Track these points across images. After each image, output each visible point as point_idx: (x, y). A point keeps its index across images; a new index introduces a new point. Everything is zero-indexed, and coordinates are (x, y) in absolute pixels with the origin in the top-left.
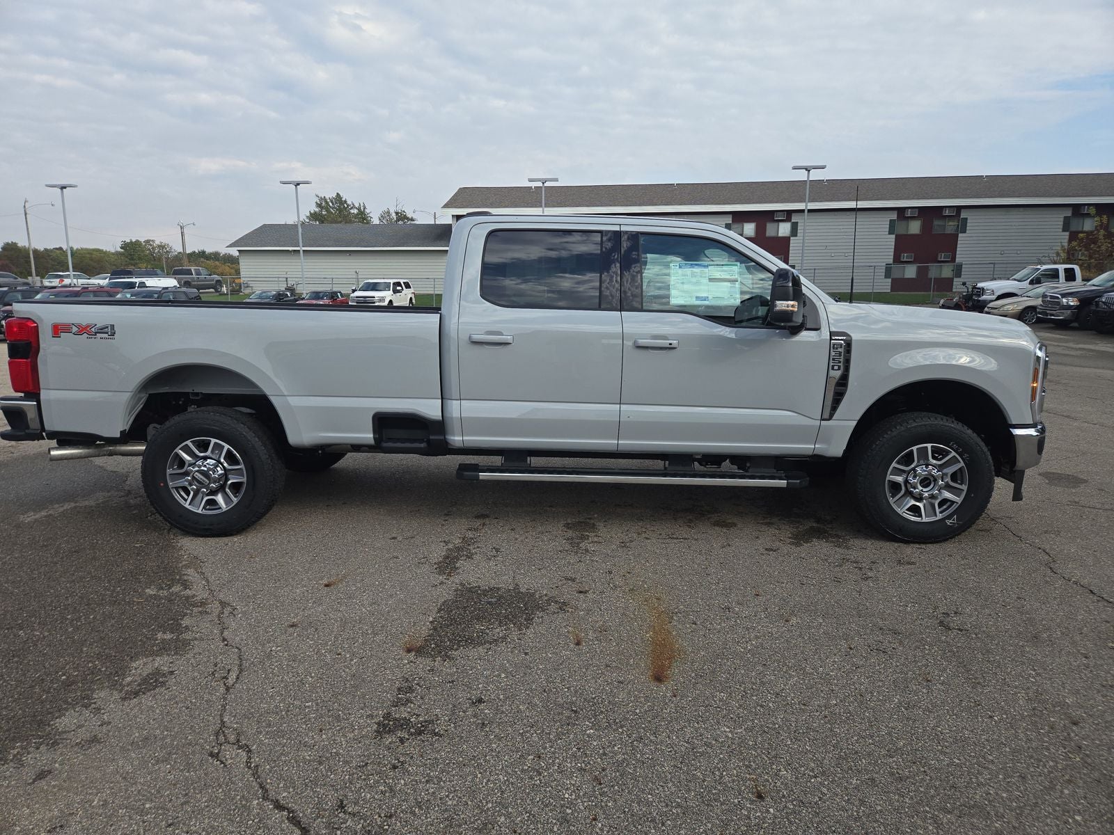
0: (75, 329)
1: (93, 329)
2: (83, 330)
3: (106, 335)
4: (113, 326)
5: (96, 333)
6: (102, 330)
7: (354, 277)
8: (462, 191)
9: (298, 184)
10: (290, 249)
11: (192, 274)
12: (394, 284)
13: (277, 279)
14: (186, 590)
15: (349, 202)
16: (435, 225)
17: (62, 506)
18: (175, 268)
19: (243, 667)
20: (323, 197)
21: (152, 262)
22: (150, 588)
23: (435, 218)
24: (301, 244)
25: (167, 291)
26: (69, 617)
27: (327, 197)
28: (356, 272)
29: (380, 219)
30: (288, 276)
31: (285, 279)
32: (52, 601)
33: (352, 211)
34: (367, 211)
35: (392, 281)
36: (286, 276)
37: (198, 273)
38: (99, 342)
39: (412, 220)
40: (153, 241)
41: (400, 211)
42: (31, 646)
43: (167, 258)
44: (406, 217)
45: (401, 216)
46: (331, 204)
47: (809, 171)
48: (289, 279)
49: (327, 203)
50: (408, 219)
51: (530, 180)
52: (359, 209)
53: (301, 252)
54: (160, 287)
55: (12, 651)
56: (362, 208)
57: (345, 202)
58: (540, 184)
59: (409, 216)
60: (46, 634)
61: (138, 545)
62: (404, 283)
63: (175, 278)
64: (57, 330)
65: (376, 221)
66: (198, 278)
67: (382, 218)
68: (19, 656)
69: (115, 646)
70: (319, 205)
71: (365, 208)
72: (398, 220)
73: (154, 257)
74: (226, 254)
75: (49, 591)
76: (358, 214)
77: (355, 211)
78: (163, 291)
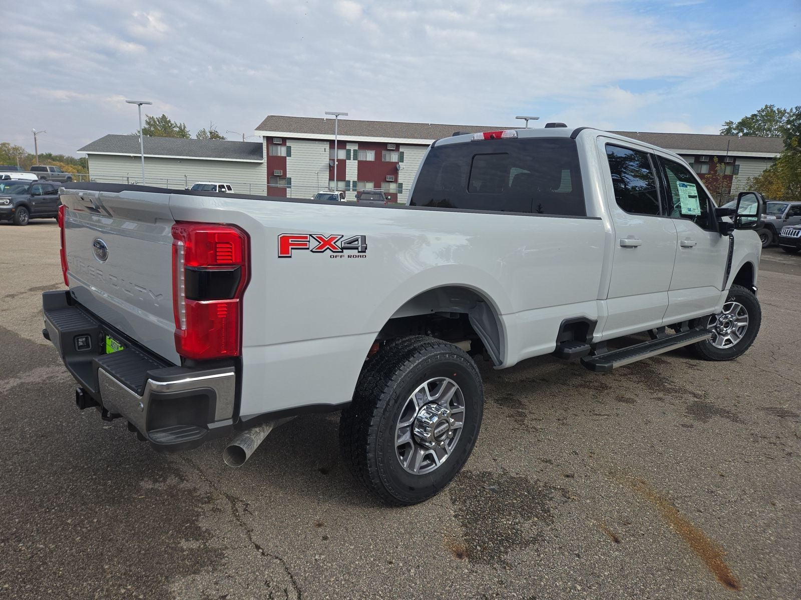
0: (313, 244)
1: (338, 244)
2: (326, 244)
3: (355, 252)
4: (364, 238)
5: (343, 249)
6: (351, 245)
7: (184, 179)
8: (270, 118)
9: (141, 104)
10: (132, 155)
11: (47, 171)
12: (219, 186)
13: (121, 178)
14: (183, 482)
15: (172, 122)
16: (243, 143)
17: (8, 383)
18: (34, 166)
19: (299, 586)
20: (151, 117)
21: (8, 161)
22: (142, 480)
23: (244, 138)
24: (142, 152)
25: (36, 183)
26: (69, 521)
27: (155, 117)
28: (185, 176)
29: (197, 137)
30: (129, 176)
31: (126, 179)
32: (41, 501)
33: (175, 129)
34: (187, 129)
35: (218, 184)
36: (127, 176)
37: (52, 170)
38: (347, 261)
39: (223, 138)
40: (8, 144)
41: (213, 131)
42: (40, 566)
43: (20, 158)
44: (218, 136)
45: (214, 135)
46: (158, 123)
47: (527, 120)
48: (129, 179)
49: (155, 121)
50: (219, 137)
51: (326, 113)
52: (180, 128)
53: (143, 158)
54: (31, 180)
55: (21, 574)
56: (183, 127)
57: (169, 121)
58: (334, 117)
59: (221, 135)
60: (52, 546)
61: (107, 428)
62: (227, 186)
63: (35, 174)
64: (287, 245)
65: (193, 136)
66: (52, 174)
67: (199, 135)
68: (30, 581)
69: (140, 560)
70: (148, 123)
71: (185, 127)
72: (211, 138)
73: (9, 157)
74: (69, 157)
75: (33, 487)
76: (179, 132)
77: (177, 129)
78: (33, 184)
